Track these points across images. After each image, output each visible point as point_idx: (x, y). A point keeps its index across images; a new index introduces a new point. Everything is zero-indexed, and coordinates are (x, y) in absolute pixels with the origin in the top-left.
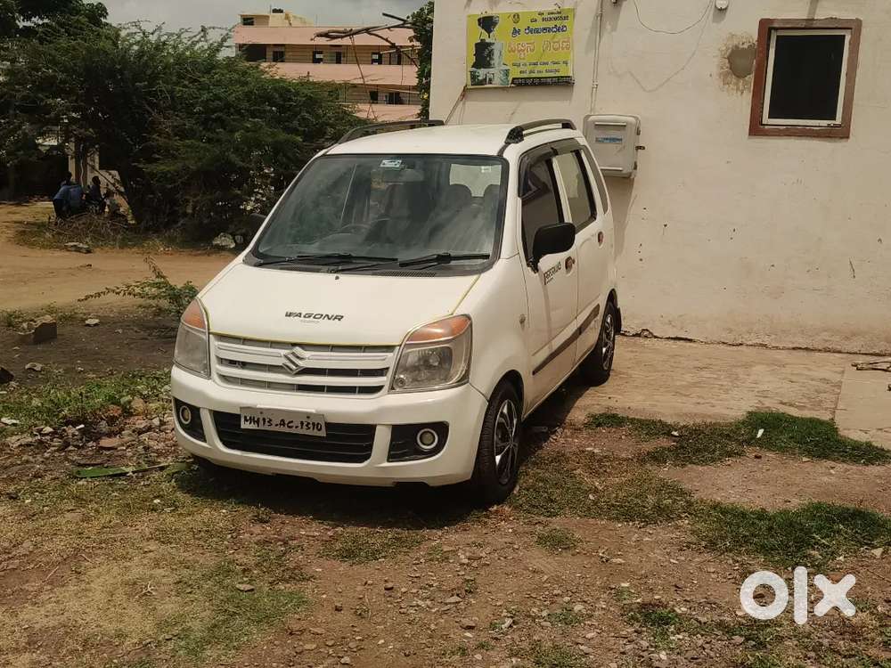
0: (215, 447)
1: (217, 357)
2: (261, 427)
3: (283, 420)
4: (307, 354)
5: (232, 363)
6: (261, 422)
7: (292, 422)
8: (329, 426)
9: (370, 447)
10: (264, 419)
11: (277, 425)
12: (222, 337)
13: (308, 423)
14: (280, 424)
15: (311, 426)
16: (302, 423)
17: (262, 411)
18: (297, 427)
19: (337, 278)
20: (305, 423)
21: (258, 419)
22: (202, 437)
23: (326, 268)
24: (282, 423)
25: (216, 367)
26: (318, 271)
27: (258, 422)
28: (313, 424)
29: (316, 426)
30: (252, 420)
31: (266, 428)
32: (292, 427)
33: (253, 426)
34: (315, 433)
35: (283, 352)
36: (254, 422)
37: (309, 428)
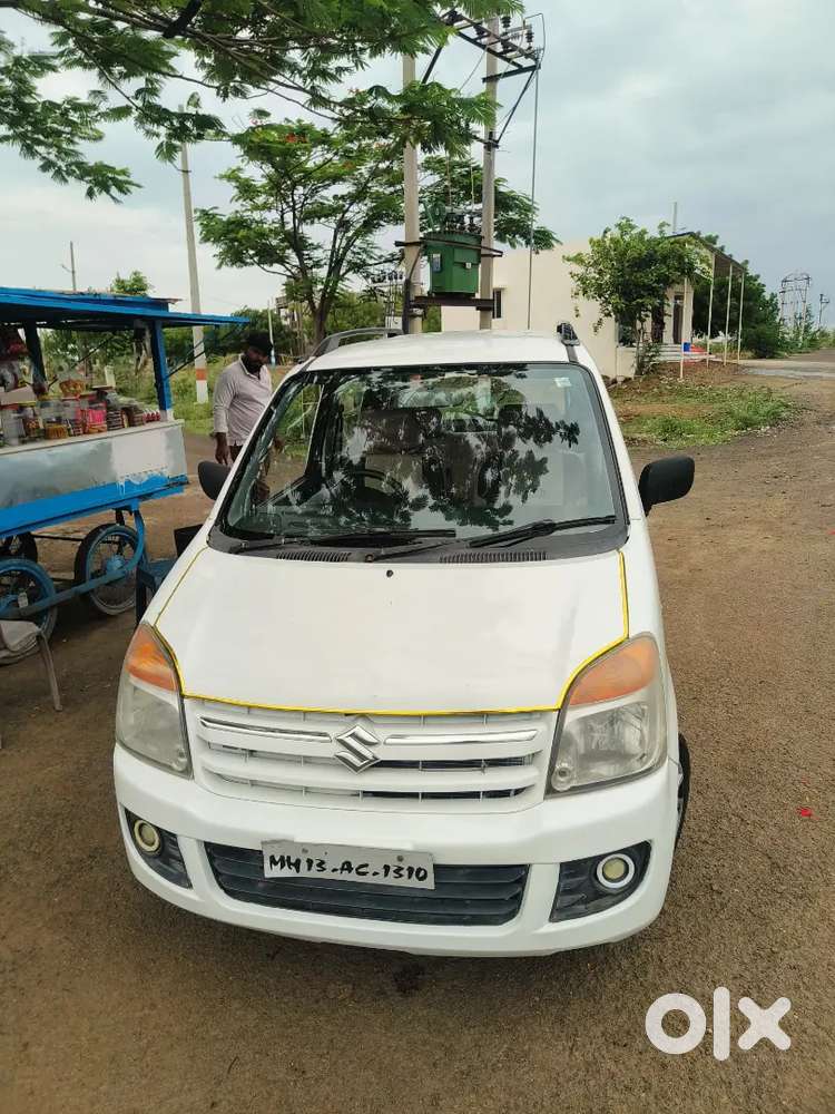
0: (205, 897)
1: (199, 737)
2: (304, 872)
3: (348, 863)
4: (381, 733)
5: (229, 750)
6: (304, 865)
7: (366, 865)
8: (440, 869)
9: (517, 899)
10: (310, 862)
11: (334, 870)
12: (201, 701)
13: (401, 869)
14: (342, 869)
15: (405, 872)
16: (387, 868)
17: (305, 848)
18: (375, 874)
19: (389, 573)
20: (393, 869)
21: (298, 862)
22: (182, 879)
23: (356, 551)
24: (347, 866)
26: (345, 559)
27: (297, 865)
28: (410, 870)
29: (420, 874)
30: (284, 861)
31: (314, 873)
32: (364, 874)
33: (288, 872)
34: (414, 883)
35: (334, 731)
36: (289, 864)
37: (401, 876)
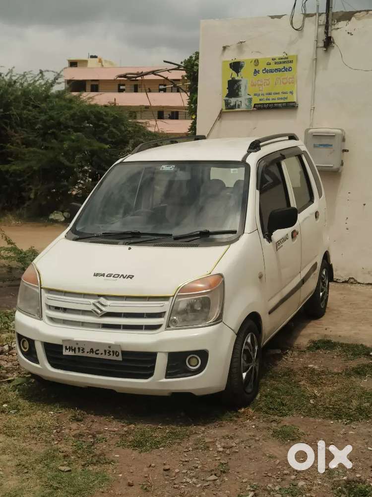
0: (45, 368)
1: (47, 305)
2: (77, 354)
3: (92, 349)
4: (109, 302)
5: (57, 309)
6: (77, 350)
7: (98, 350)
8: (124, 353)
9: (153, 368)
10: (79, 348)
11: (88, 352)
12: (50, 291)
13: (110, 351)
14: (90, 352)
15: (111, 353)
16: (105, 351)
17: (77, 343)
18: (102, 354)
19: (130, 249)
20: (107, 351)
21: (75, 348)
22: (36, 361)
23: (122, 241)
24: (92, 351)
25: (46, 312)
26: (116, 243)
27: (75, 350)
28: (113, 352)
29: (115, 353)
30: (70, 349)
31: (80, 354)
32: (98, 354)
33: (71, 353)
34: (114, 358)
35: (92, 301)
36: (72, 350)
37: (110, 355)
